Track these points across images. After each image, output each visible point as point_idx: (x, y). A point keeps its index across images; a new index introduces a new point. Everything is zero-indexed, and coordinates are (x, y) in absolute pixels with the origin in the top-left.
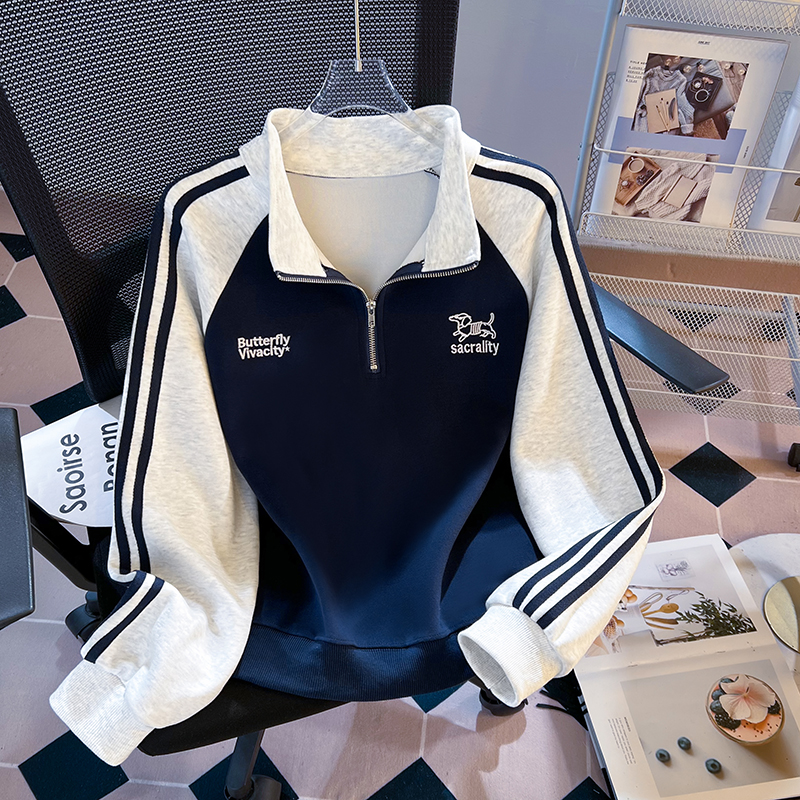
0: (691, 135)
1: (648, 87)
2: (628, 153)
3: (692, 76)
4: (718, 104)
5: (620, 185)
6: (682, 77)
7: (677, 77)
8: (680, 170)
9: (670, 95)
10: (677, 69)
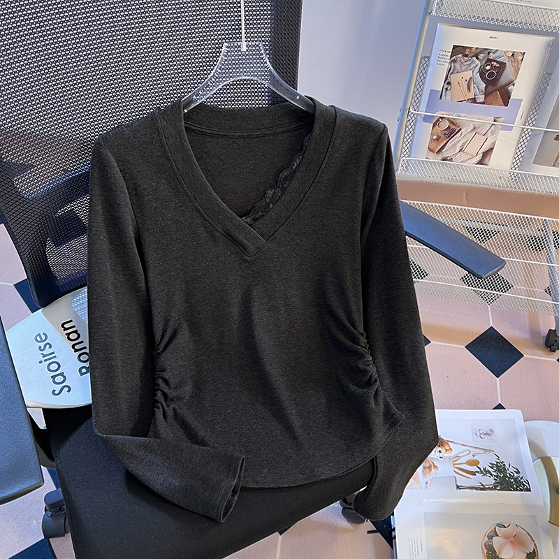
0: (483, 103)
1: (452, 69)
2: (438, 114)
3: (484, 62)
4: (503, 80)
5: (432, 138)
6: (477, 62)
7: (474, 62)
8: (475, 128)
9: (468, 74)
10: (473, 56)
